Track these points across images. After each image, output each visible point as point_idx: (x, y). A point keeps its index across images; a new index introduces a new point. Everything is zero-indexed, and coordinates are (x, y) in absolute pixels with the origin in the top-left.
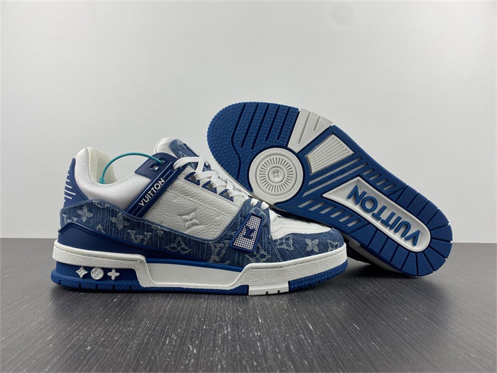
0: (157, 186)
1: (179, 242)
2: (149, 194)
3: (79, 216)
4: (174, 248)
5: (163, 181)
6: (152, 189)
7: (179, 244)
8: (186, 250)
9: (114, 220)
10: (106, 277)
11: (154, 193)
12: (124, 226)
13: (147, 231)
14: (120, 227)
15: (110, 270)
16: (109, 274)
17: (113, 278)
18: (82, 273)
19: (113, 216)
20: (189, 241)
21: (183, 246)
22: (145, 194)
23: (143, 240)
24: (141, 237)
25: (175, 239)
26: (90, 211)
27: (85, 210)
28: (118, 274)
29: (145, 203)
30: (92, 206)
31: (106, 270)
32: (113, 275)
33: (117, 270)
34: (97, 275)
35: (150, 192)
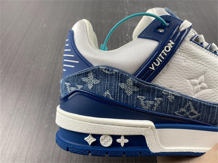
0: (167, 49)
1: (189, 106)
2: (160, 57)
3: (84, 83)
4: (183, 113)
5: (173, 43)
6: (163, 52)
7: (188, 109)
8: (195, 114)
9: (123, 86)
10: (115, 144)
11: (164, 56)
12: (134, 92)
13: (157, 97)
14: (129, 93)
15: (119, 137)
16: (118, 140)
17: (122, 145)
18: (90, 140)
19: (121, 82)
20: (199, 105)
21: (193, 110)
22: (156, 57)
23: (153, 106)
24: (151, 102)
25: (185, 103)
26: (96, 77)
27: (91, 76)
28: (127, 141)
29: (155, 67)
30: (99, 72)
31: (115, 137)
32: (122, 141)
33: (126, 137)
34: (106, 142)
35: (160, 55)
